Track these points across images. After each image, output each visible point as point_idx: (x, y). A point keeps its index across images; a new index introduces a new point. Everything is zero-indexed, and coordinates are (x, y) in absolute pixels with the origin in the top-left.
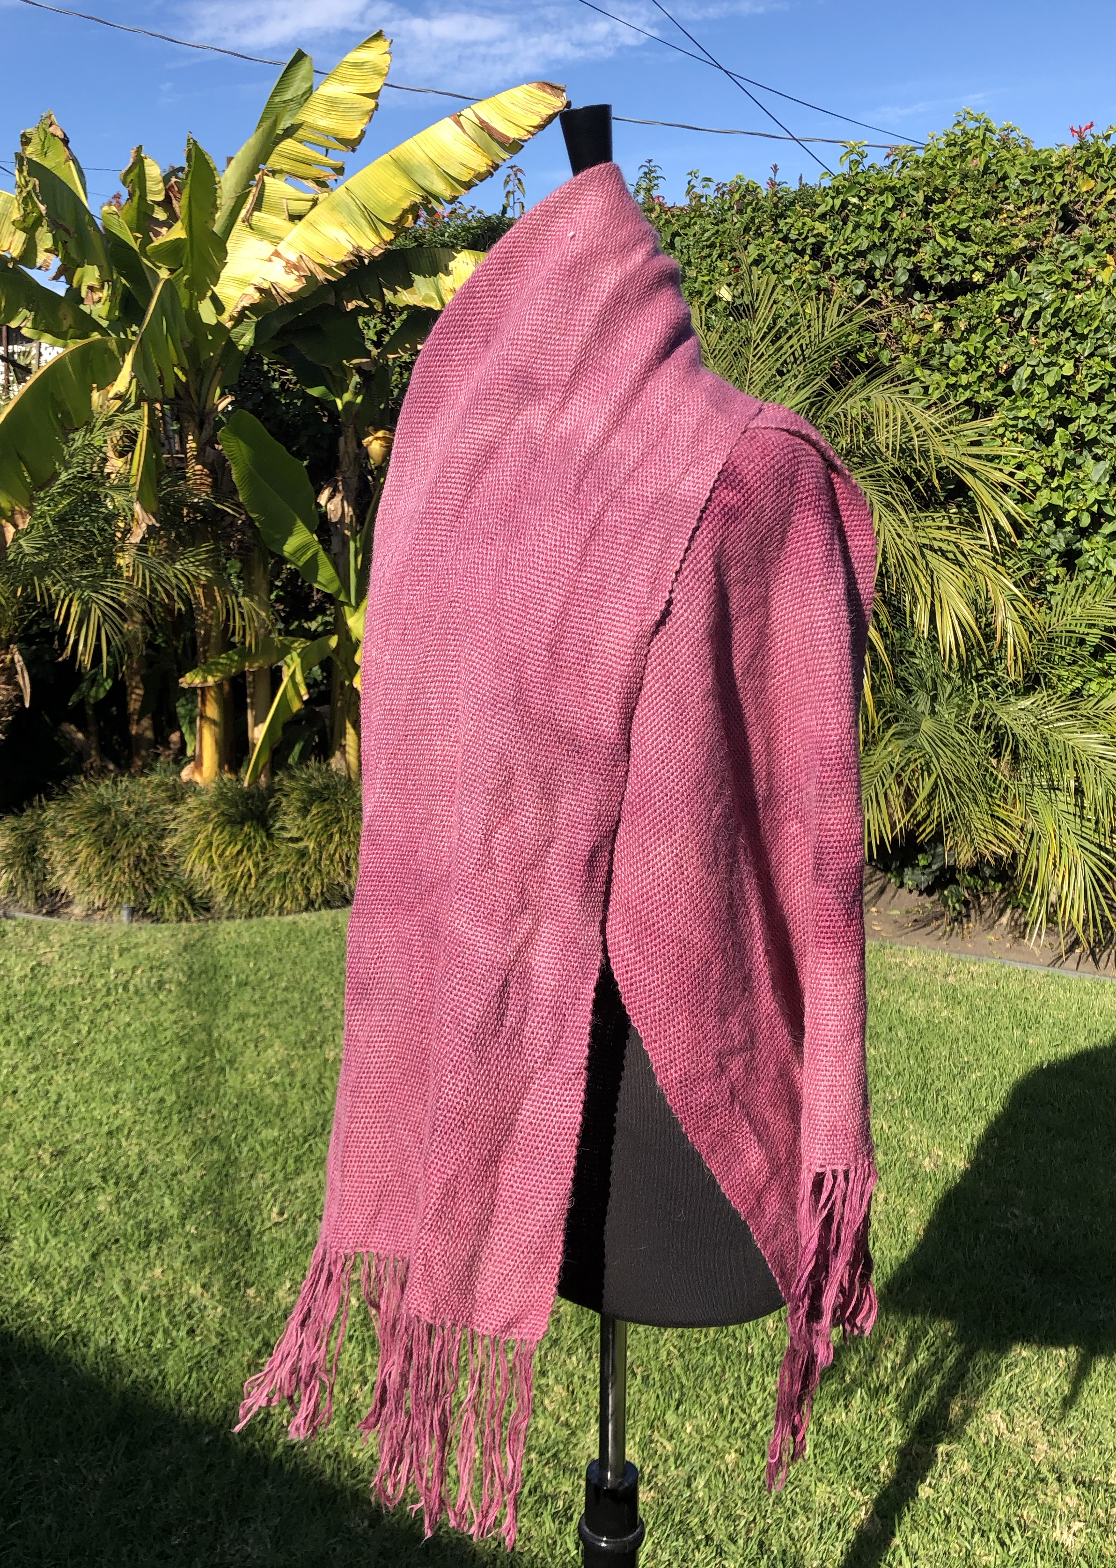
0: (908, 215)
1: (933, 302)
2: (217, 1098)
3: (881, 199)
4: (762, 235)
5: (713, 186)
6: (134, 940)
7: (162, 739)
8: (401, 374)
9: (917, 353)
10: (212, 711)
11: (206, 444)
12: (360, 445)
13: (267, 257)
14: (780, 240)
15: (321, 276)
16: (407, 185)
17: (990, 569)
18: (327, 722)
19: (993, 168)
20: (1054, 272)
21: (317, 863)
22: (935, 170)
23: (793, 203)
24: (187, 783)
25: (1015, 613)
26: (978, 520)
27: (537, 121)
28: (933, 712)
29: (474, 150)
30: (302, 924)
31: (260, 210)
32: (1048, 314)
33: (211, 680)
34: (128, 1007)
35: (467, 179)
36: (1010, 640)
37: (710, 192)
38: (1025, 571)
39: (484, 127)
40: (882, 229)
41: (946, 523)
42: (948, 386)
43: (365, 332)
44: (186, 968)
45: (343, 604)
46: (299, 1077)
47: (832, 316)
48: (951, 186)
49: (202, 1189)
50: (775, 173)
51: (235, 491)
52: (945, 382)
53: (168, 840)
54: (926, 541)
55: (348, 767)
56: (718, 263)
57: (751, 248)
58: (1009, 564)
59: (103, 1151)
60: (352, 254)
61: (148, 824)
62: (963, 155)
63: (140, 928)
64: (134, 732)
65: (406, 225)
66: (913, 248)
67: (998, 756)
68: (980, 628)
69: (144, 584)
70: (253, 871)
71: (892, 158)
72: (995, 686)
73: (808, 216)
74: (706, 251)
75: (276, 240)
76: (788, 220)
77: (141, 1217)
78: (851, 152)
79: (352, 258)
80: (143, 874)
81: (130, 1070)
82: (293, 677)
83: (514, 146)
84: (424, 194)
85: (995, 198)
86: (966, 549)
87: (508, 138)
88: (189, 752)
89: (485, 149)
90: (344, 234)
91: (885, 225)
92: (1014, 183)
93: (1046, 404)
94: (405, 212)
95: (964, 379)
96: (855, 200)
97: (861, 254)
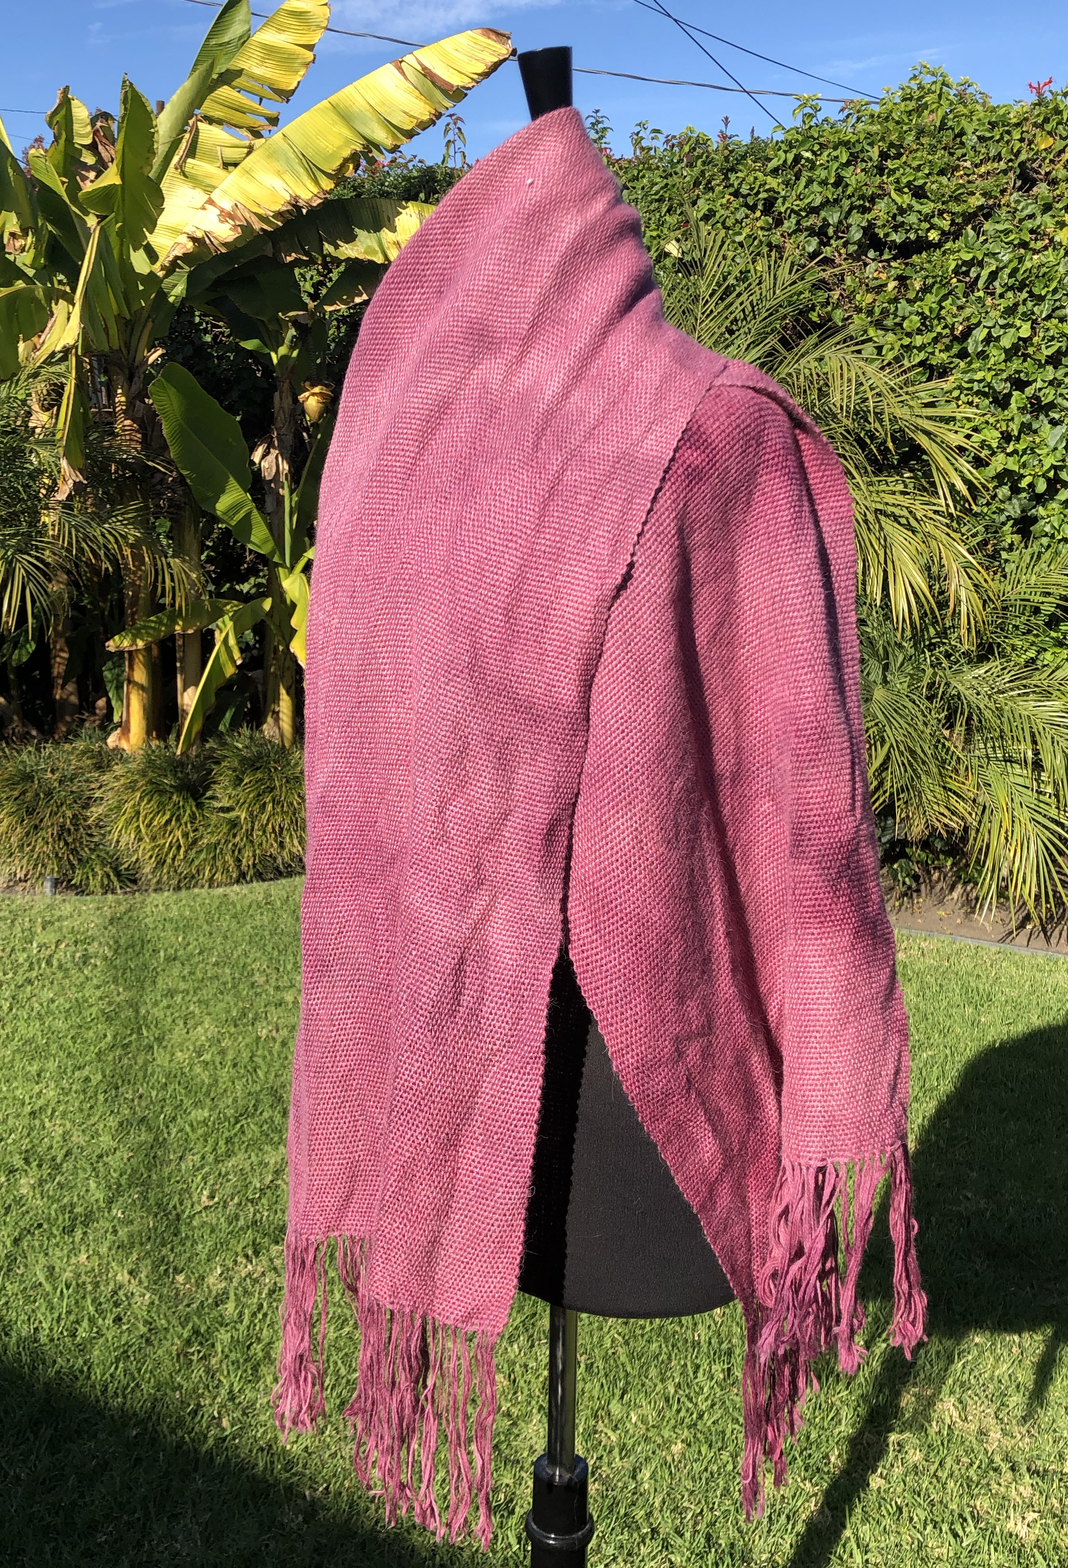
0: (862, 170)
1: (888, 261)
2: (145, 1077)
3: (835, 154)
4: (712, 189)
5: (662, 138)
6: (57, 913)
7: (86, 705)
8: (338, 328)
9: (870, 313)
10: (140, 675)
11: (136, 397)
12: (296, 401)
13: (200, 206)
14: (730, 194)
15: (257, 225)
16: (347, 133)
17: (944, 536)
18: (260, 688)
19: (950, 123)
20: (1011, 231)
21: (249, 834)
22: (891, 125)
23: (744, 157)
24: (114, 750)
25: (969, 581)
26: (933, 484)
27: (481, 68)
28: (885, 681)
29: (417, 97)
30: (233, 897)
31: (194, 157)
32: (1005, 274)
33: (140, 644)
34: (52, 983)
35: (410, 128)
36: (963, 609)
37: (659, 144)
38: (979, 538)
39: (427, 74)
40: (836, 185)
41: (900, 487)
42: (902, 346)
43: (301, 284)
44: (111, 943)
45: (277, 565)
46: (230, 1056)
47: (784, 273)
48: (906, 142)
49: (129, 1171)
50: (726, 125)
51: (165, 447)
52: (900, 343)
53: (93, 809)
54: (880, 507)
55: (282, 735)
56: (667, 218)
57: (701, 202)
58: (963, 530)
59: (25, 1132)
60: (289, 203)
61: (72, 792)
62: (919, 110)
63: (64, 900)
64: (58, 697)
65: (347, 175)
66: (867, 204)
67: (951, 727)
68: (933, 596)
69: (70, 544)
70: (182, 842)
71: (846, 112)
72: (948, 656)
73: (760, 170)
74: (655, 205)
75: (209, 188)
76: (740, 174)
77: (65, 1200)
78: (805, 105)
79: (290, 207)
80: (67, 844)
81: (54, 1048)
82: (226, 641)
83: (458, 94)
84: (365, 142)
85: (952, 154)
86: (919, 515)
87: (452, 86)
88: (116, 718)
89: (427, 97)
90: (282, 182)
91: (839, 181)
92: (971, 139)
93: (1003, 367)
94: (346, 160)
95: (919, 340)
96: (807, 155)
97: (814, 210)
